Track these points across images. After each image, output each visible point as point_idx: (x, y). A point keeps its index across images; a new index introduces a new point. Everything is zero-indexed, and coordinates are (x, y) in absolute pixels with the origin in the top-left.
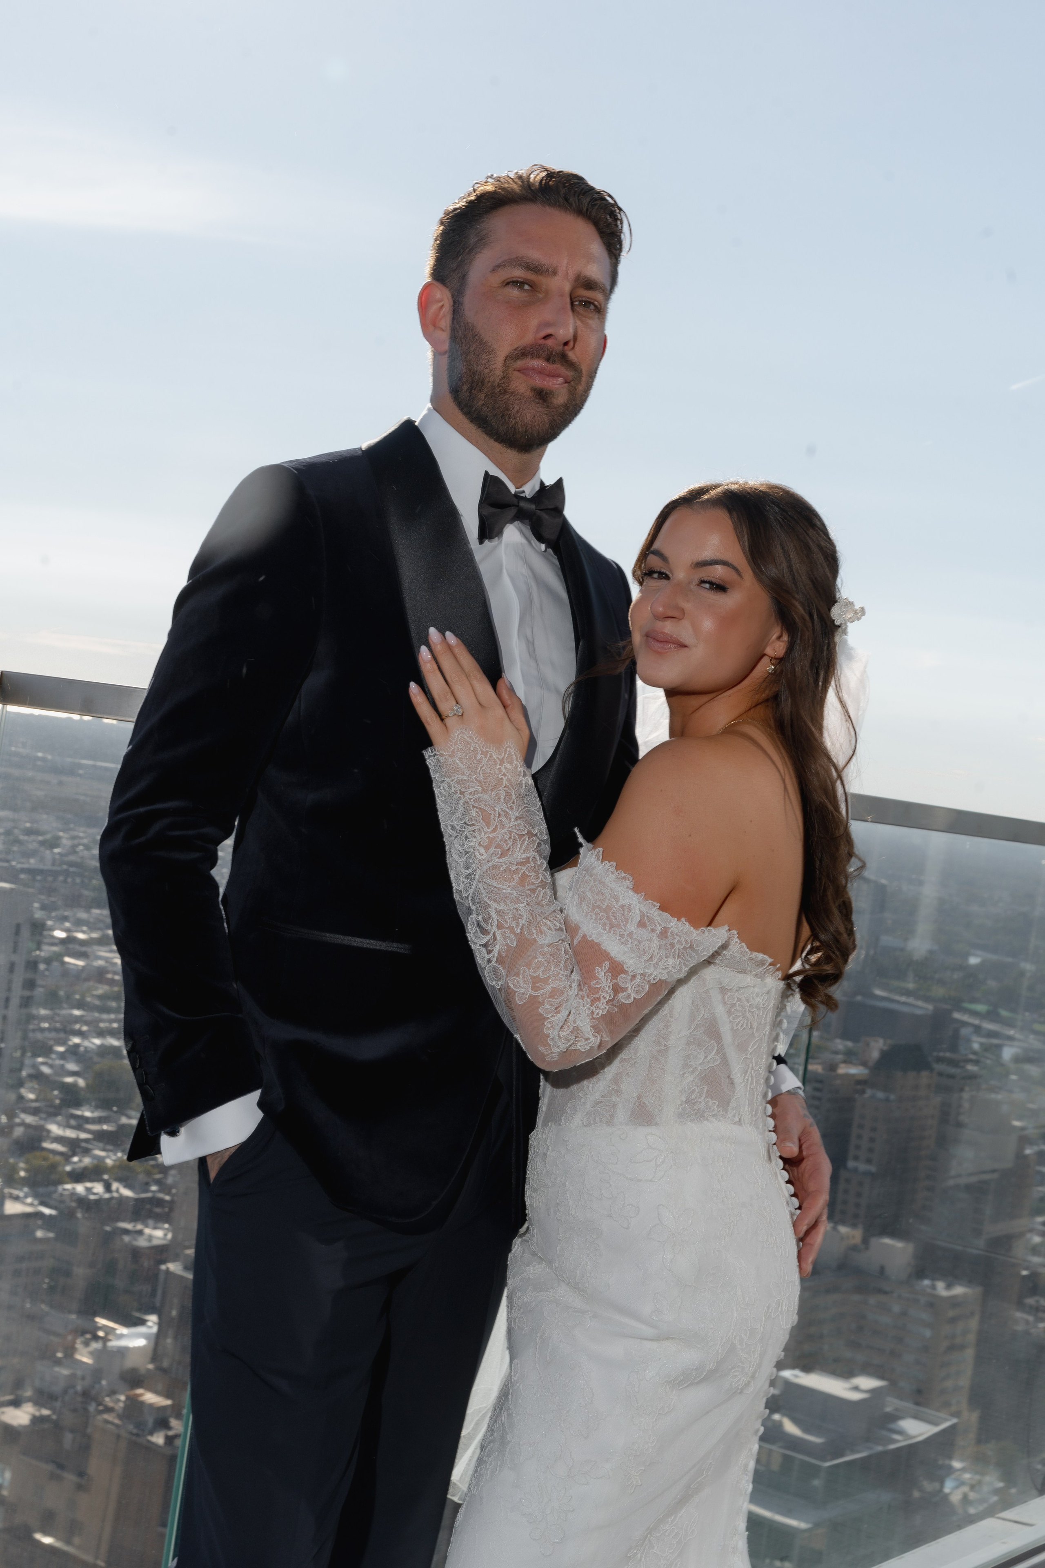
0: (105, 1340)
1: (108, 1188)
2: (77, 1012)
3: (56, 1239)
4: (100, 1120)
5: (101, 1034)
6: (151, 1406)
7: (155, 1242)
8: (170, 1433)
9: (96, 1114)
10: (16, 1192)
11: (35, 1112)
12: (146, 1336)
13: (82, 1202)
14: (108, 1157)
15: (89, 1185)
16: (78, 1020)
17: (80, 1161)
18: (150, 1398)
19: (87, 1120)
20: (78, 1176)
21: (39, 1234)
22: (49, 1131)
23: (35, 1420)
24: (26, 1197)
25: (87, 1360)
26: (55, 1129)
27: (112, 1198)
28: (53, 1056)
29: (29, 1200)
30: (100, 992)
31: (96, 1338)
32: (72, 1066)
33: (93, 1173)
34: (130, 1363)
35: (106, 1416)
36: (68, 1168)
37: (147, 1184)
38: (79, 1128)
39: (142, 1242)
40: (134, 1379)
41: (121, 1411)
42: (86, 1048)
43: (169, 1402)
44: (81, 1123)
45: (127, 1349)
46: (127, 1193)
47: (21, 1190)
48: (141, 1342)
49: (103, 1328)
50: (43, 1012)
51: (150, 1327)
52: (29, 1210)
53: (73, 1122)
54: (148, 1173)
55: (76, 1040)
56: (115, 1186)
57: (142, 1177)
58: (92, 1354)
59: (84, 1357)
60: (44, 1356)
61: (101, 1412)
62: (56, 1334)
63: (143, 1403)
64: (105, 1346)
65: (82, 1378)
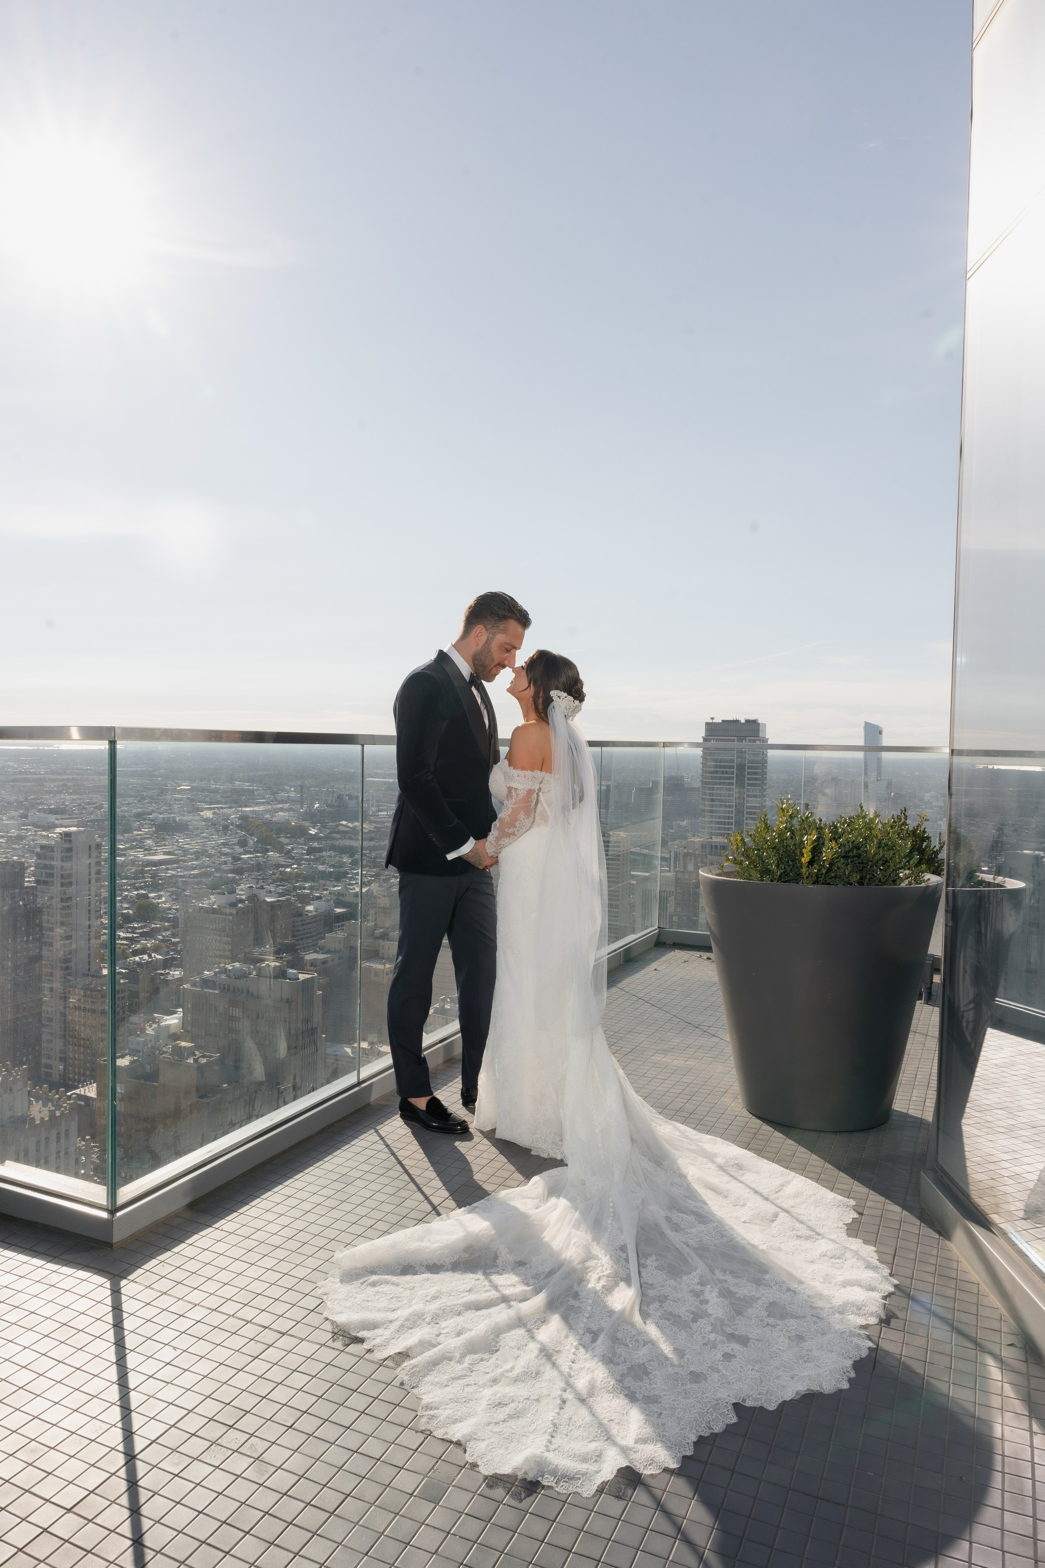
0: (158, 1023)
1: (150, 956)
4: (141, 928)
5: (137, 889)
6: (184, 1047)
7: (176, 977)
12: (178, 1019)
13: (139, 964)
15: (141, 956)
16: (125, 884)
17: (136, 946)
18: (183, 1044)
19: (135, 928)
20: (136, 953)
21: (122, 981)
22: (119, 936)
23: (131, 1062)
25: (152, 1032)
31: (156, 1023)
32: (125, 905)
33: (143, 951)
34: (172, 1031)
35: (165, 1055)
36: (130, 951)
37: (168, 952)
38: (133, 932)
39: (170, 978)
40: (175, 1037)
41: (171, 1052)
42: (131, 896)
45: (170, 1025)
46: (159, 957)
48: (176, 1021)
49: (157, 1018)
51: (179, 1014)
53: (129, 930)
54: (168, 947)
55: (126, 893)
57: (165, 949)
58: (153, 1030)
59: (150, 1031)
60: (131, 1035)
61: (163, 1054)
62: (135, 1024)
63: (181, 1047)
64: (159, 1026)
65: (151, 1041)
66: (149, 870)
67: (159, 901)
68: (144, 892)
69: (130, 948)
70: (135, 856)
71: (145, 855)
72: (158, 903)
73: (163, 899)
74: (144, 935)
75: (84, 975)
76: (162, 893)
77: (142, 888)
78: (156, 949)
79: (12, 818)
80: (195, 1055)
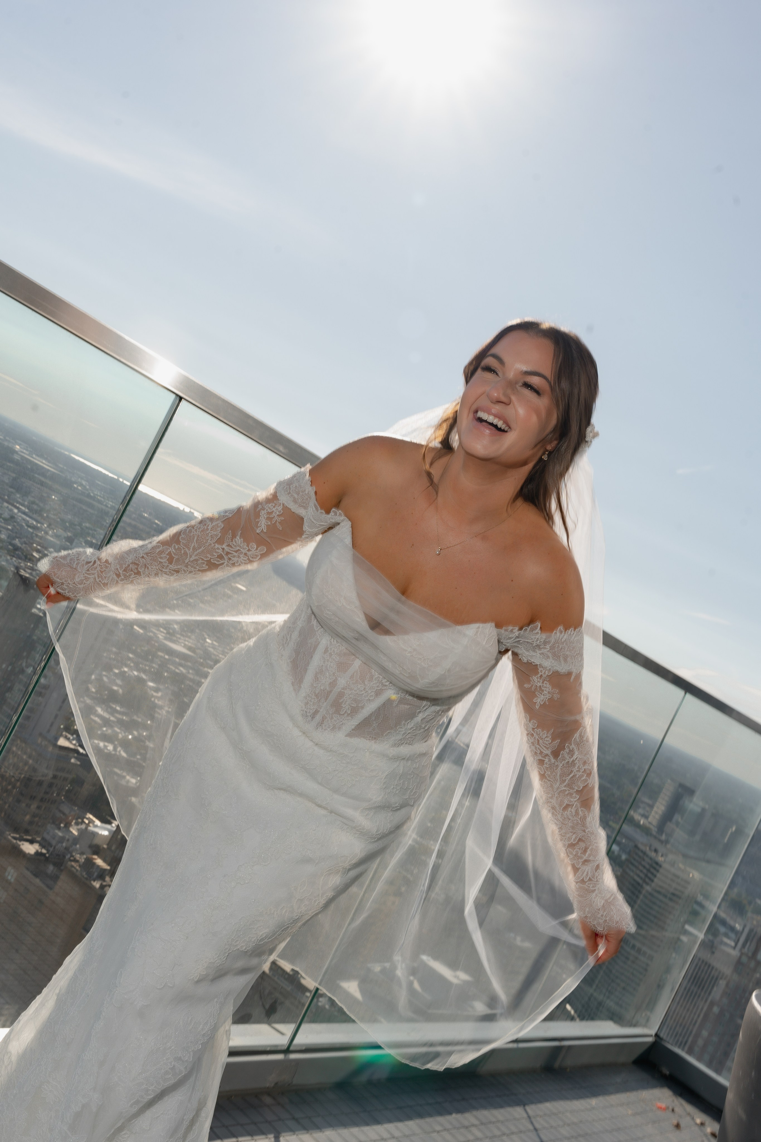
0: (88, 825)
1: (115, 749)
2: (131, 655)
3: (80, 766)
5: (139, 670)
6: (98, 866)
8: (104, 884)
9: (122, 710)
10: (69, 736)
11: (93, 698)
12: (109, 831)
14: (121, 733)
15: (106, 744)
16: (129, 659)
17: (106, 730)
18: (99, 862)
22: (96, 711)
23: (37, 853)
24: (73, 740)
25: (75, 833)
26: (99, 710)
27: (115, 755)
28: (111, 673)
29: (74, 742)
30: (146, 649)
31: (83, 822)
32: (119, 682)
34: (96, 841)
35: (73, 863)
36: (99, 732)
38: (112, 714)
40: (95, 850)
41: (81, 863)
42: (129, 675)
43: (109, 868)
44: (113, 712)
45: (97, 834)
47: (72, 735)
48: (106, 833)
49: (89, 819)
50: (114, 650)
51: (112, 827)
52: (72, 746)
53: (109, 710)
55: (126, 669)
56: (119, 749)
58: (78, 830)
59: (74, 830)
60: (53, 823)
61: (71, 861)
62: (64, 814)
63: (94, 864)
64: (86, 828)
65: (68, 840)
66: (161, 657)
67: (155, 694)
68: (144, 677)
69: (101, 727)
70: (154, 633)
71: (166, 638)
72: (153, 696)
73: (160, 694)
74: (121, 723)
75: (41, 734)
76: (161, 687)
77: (145, 672)
78: (125, 744)
79: (57, 536)
80: (104, 881)
